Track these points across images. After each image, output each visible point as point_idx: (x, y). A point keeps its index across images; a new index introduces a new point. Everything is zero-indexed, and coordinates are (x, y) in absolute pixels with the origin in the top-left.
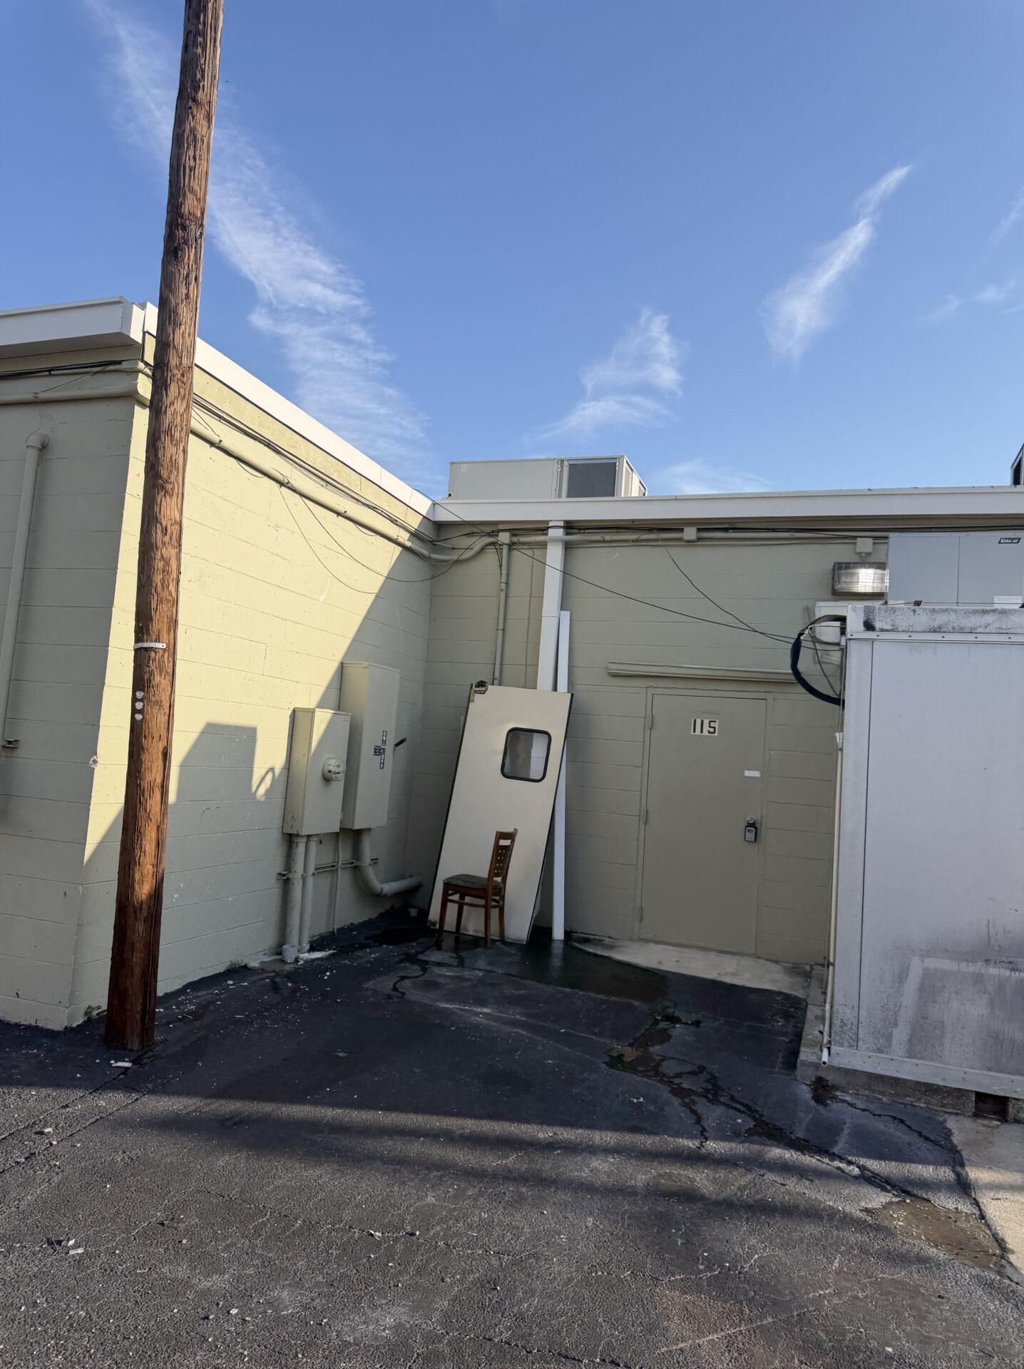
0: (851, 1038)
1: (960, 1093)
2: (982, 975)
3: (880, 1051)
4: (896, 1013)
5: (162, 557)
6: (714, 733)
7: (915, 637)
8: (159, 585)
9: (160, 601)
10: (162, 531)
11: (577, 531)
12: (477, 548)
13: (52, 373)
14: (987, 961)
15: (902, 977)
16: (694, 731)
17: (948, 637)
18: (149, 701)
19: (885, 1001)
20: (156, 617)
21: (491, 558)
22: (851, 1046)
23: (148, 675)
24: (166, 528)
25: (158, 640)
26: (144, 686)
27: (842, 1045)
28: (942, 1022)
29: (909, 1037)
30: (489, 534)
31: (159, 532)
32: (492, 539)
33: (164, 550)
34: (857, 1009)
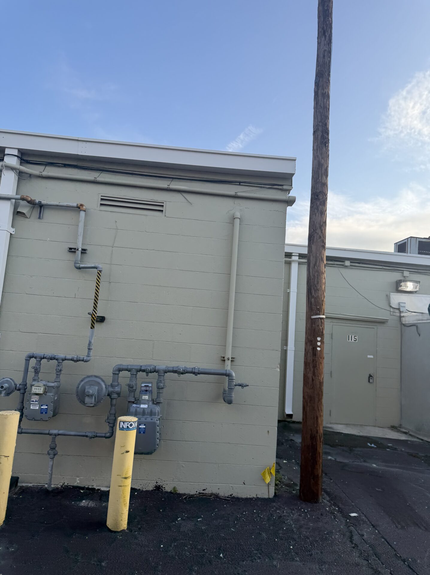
6: (356, 341)
8: (324, 290)
13: (241, 184)
20: (323, 304)
23: (322, 330)
25: (324, 315)
26: (320, 335)
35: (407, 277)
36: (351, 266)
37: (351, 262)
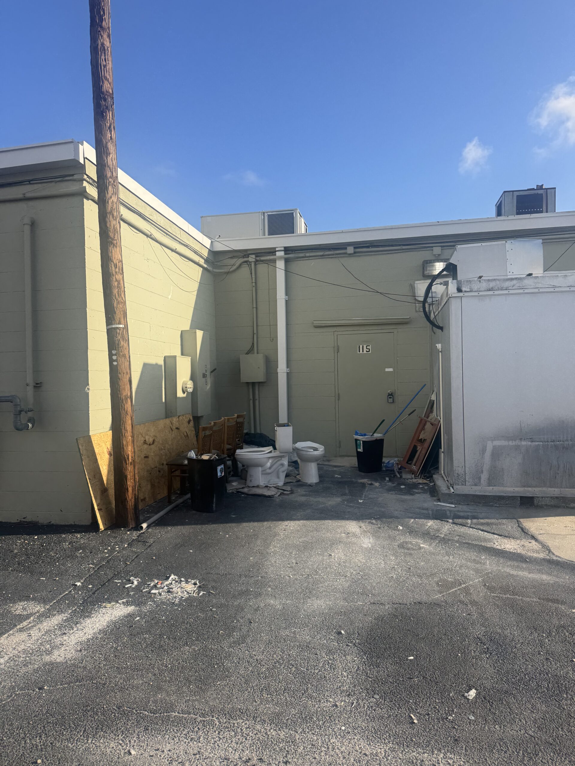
0: (462, 481)
1: (513, 498)
2: (519, 446)
3: (476, 485)
4: (482, 467)
5: (116, 280)
6: (369, 351)
7: (481, 293)
8: (117, 295)
9: (118, 303)
10: (114, 266)
11: (291, 252)
12: (237, 265)
13: (31, 182)
14: (521, 439)
15: (484, 451)
16: (359, 352)
17: (496, 292)
18: (119, 354)
19: (477, 462)
20: (117, 312)
21: (245, 270)
22: (462, 485)
23: (117, 342)
24: (116, 264)
25: (120, 323)
26: (116, 347)
27: (459, 485)
28: (503, 469)
29: (488, 477)
30: (244, 257)
31: (113, 266)
32: (246, 259)
33: (117, 276)
34: (464, 467)
35: (439, 255)
36: (355, 253)
37: (355, 248)
